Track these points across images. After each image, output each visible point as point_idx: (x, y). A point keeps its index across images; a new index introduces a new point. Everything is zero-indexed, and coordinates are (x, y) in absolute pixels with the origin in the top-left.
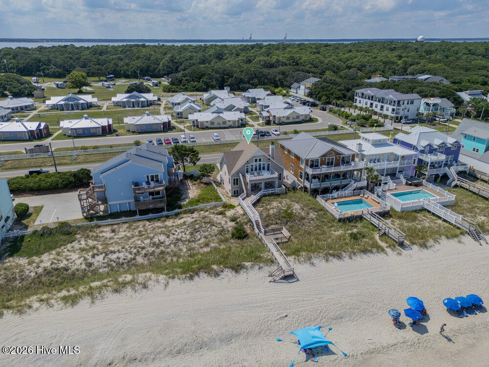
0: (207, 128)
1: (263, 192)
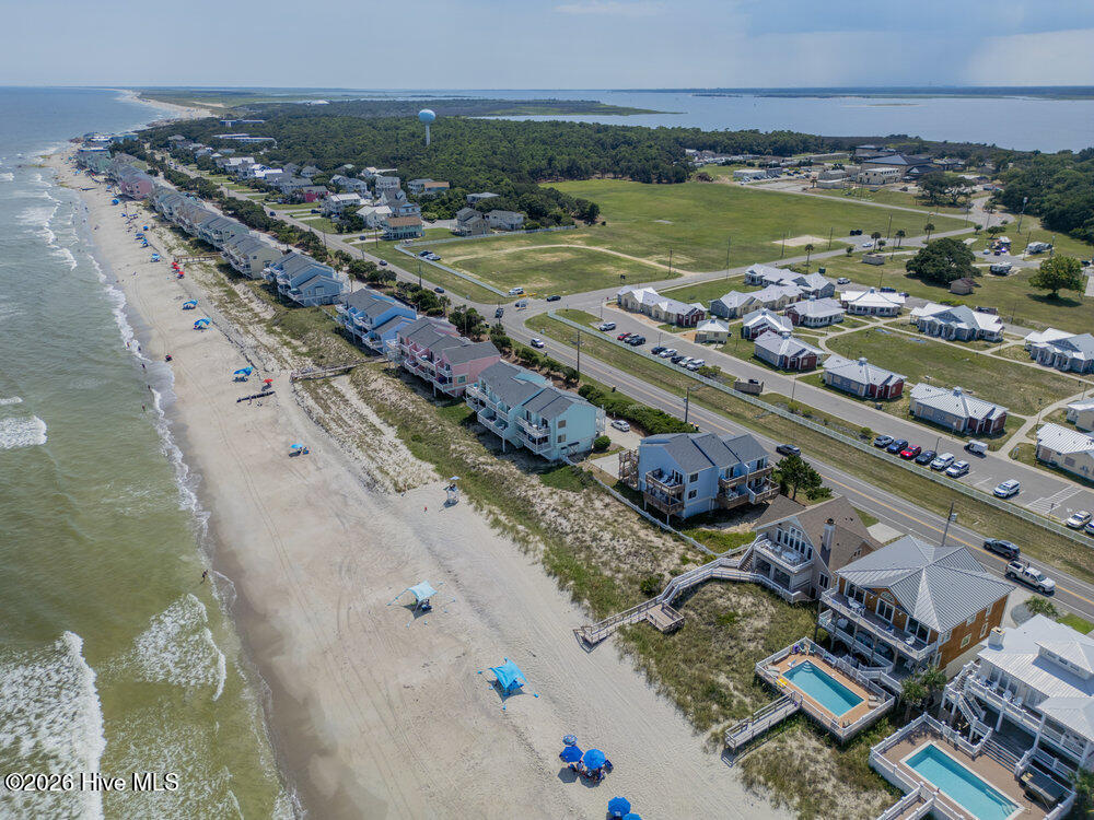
0: (1053, 465)
1: (761, 577)
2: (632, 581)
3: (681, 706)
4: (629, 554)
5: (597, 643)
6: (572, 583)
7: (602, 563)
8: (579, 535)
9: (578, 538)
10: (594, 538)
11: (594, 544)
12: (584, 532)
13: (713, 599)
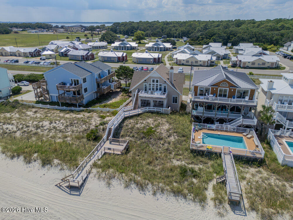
0: (183, 65)
1: (147, 109)
2: (78, 138)
3: (177, 193)
4: (67, 126)
5: (82, 185)
6: (36, 155)
7: (51, 137)
8: (26, 129)
9: (25, 131)
10: (37, 127)
11: (39, 130)
12: (28, 127)
13: (134, 126)
